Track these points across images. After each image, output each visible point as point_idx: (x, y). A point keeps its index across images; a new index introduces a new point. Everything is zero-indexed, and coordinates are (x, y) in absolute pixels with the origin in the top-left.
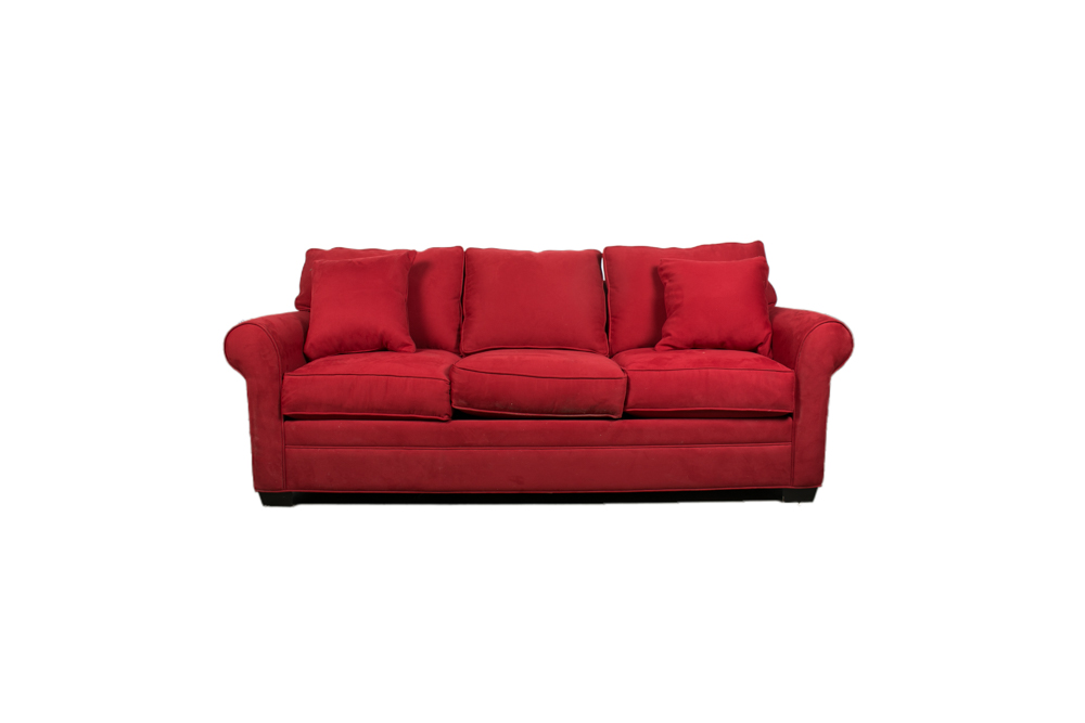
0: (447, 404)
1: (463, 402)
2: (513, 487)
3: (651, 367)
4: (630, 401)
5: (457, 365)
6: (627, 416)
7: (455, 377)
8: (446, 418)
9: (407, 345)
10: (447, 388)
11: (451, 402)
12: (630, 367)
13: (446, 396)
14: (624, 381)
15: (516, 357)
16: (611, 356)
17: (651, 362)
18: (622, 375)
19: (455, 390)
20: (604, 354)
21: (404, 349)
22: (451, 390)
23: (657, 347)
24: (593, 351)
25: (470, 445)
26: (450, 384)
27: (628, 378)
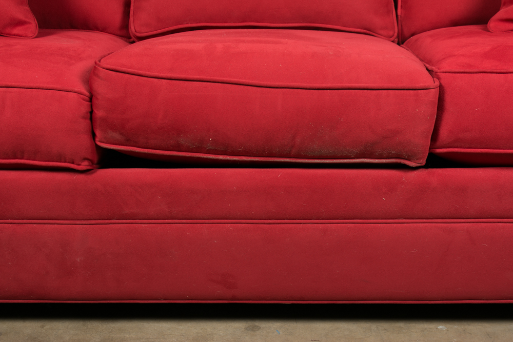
0: (85, 140)
1: (116, 136)
2: (217, 293)
3: (488, 65)
4: (444, 133)
5: (104, 63)
6: (435, 161)
7: (101, 88)
8: (85, 165)
9: (21, 23)
10: (84, 108)
11: (94, 135)
12: (446, 66)
13: (84, 125)
14: (433, 95)
15: (220, 46)
16: (401, 41)
17: (486, 56)
18: (428, 81)
19: (99, 113)
20: (388, 38)
21: (16, 31)
22: (92, 112)
23: (492, 24)
24: (369, 31)
25: (133, 217)
26: (91, 99)
27: (441, 88)
